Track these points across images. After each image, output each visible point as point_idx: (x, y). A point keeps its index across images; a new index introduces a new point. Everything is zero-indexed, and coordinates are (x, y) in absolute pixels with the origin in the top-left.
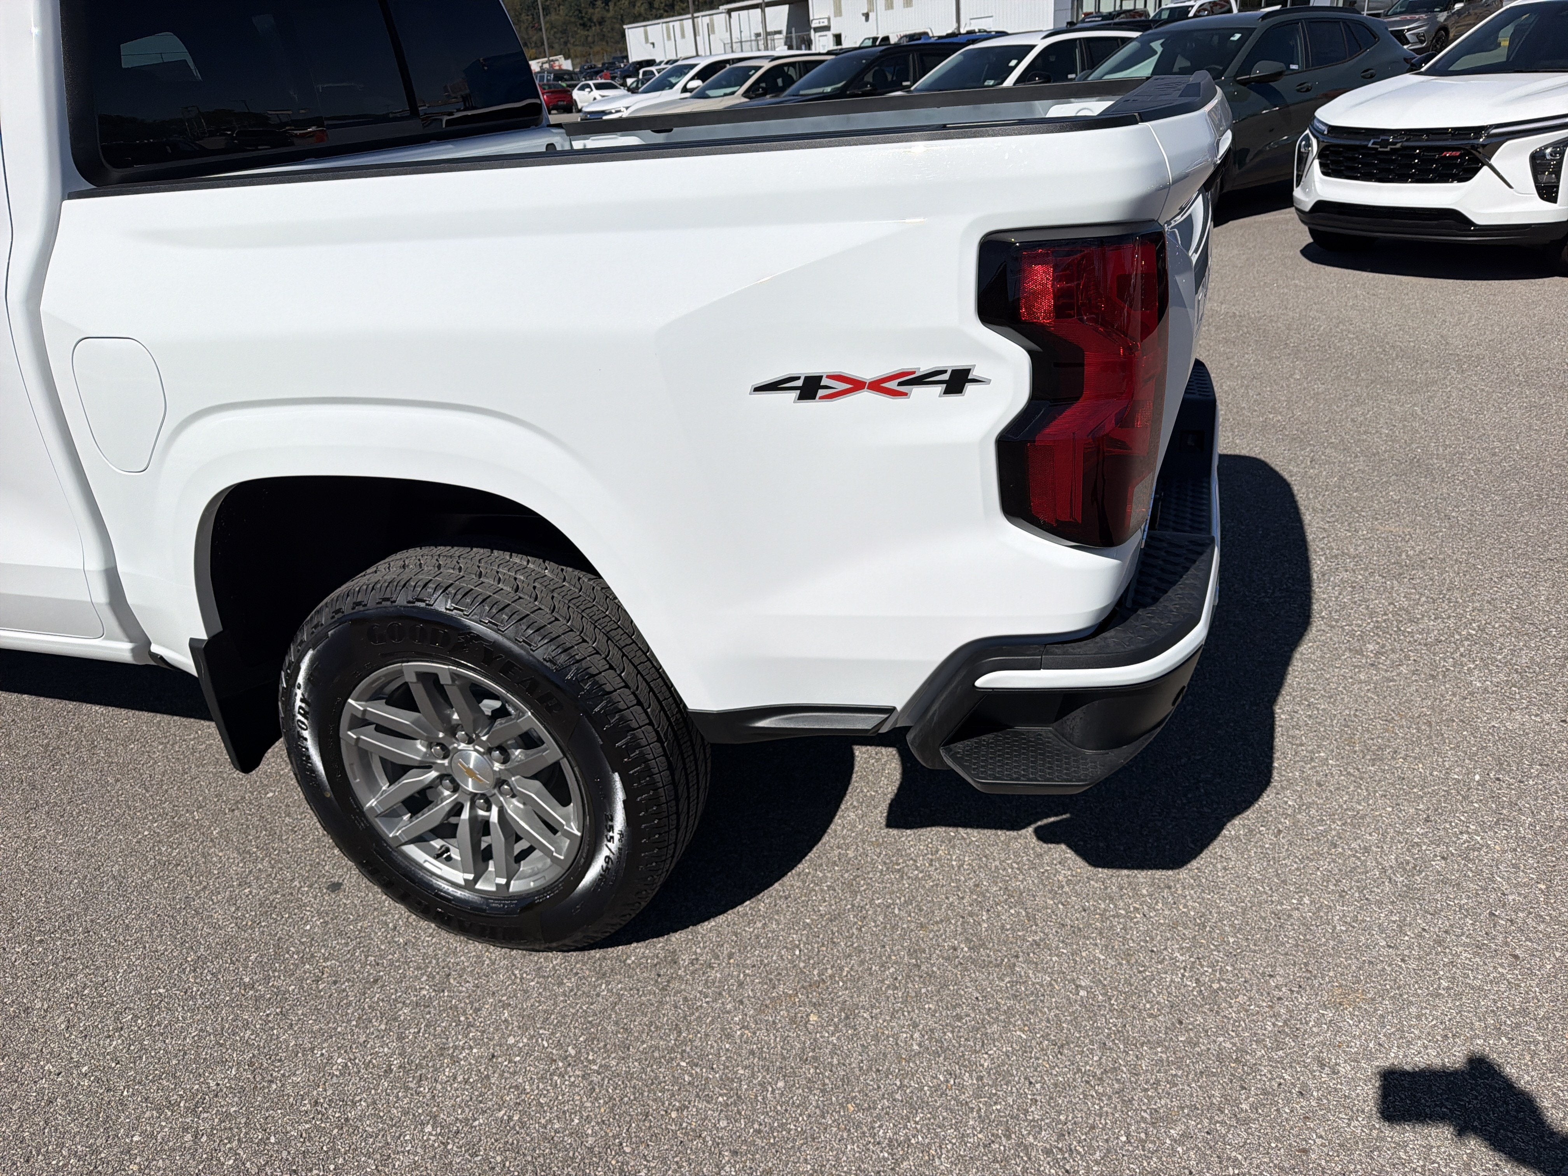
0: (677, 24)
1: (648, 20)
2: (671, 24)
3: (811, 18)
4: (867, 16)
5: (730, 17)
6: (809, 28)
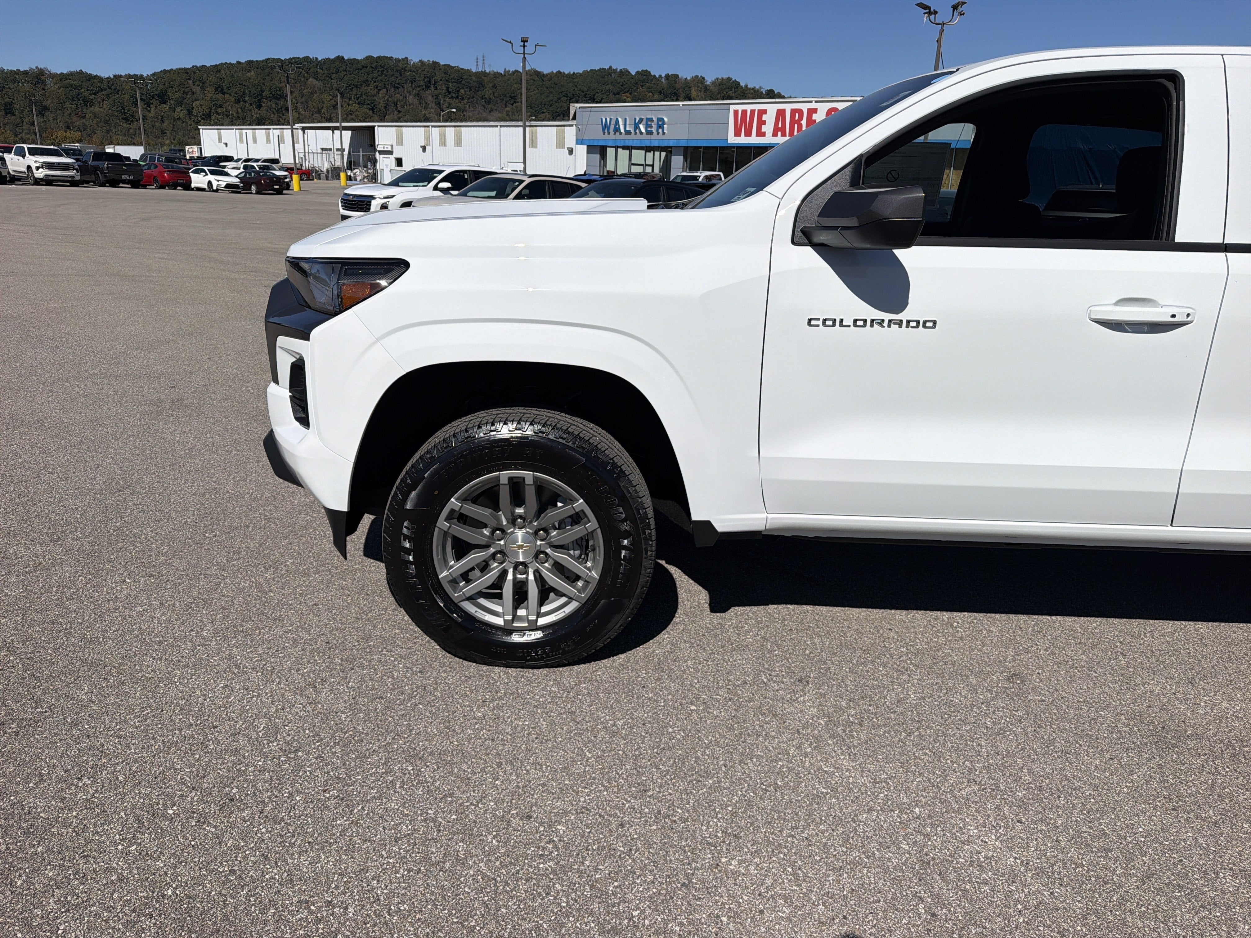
0: (250, 132)
1: (223, 125)
2: (244, 131)
3: (377, 143)
4: (424, 149)
5: (304, 133)
6: (375, 150)
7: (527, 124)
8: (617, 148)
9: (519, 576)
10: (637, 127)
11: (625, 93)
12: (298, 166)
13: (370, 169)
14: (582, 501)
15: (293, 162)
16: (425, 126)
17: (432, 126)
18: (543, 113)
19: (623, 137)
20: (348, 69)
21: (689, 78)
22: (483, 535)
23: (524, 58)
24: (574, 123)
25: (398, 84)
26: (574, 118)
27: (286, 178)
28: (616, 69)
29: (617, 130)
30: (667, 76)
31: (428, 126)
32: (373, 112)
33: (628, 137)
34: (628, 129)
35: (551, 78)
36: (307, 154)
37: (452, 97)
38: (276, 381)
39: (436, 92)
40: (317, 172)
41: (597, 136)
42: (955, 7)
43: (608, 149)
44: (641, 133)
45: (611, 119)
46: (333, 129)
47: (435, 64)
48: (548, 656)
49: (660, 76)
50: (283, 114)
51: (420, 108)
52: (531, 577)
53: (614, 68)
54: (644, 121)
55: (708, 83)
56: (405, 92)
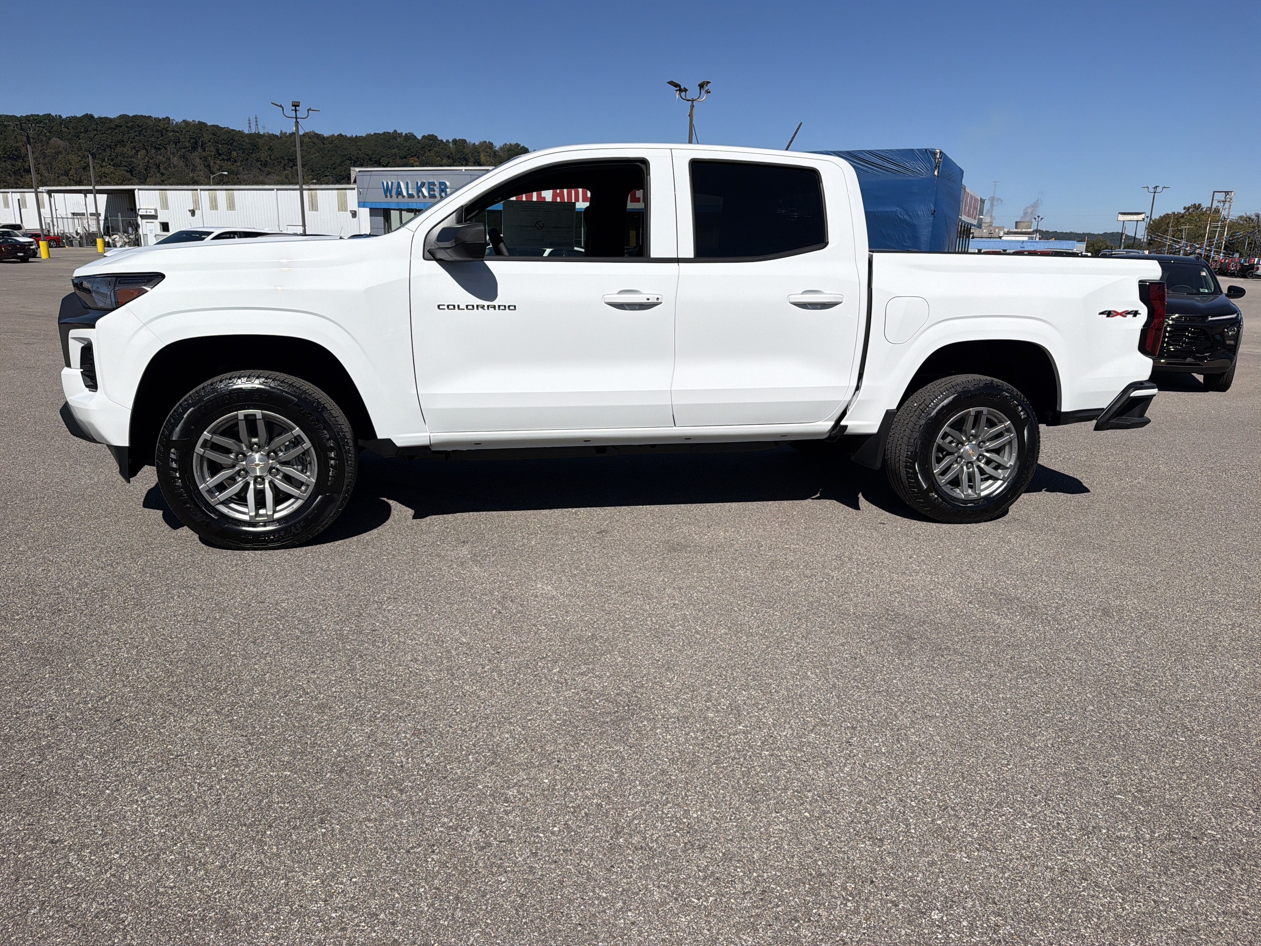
3: (138, 207)
5: (50, 196)
6: (136, 215)
7: (304, 187)
8: (401, 210)
9: (258, 486)
10: (419, 191)
11: (412, 156)
12: (45, 232)
13: (132, 234)
14: (298, 428)
15: (39, 227)
16: (192, 190)
17: (201, 190)
18: (326, 176)
19: (406, 200)
20: (99, 128)
21: (477, 144)
22: (229, 458)
23: (297, 122)
24: (355, 186)
25: (160, 145)
26: (355, 182)
27: (32, 245)
28: (402, 133)
29: (399, 193)
30: (455, 141)
31: (197, 190)
32: (132, 175)
33: (411, 200)
34: (410, 192)
35: (332, 141)
36: (55, 220)
37: (223, 159)
38: (68, 365)
39: (204, 154)
40: (68, 238)
41: (381, 200)
42: (701, 86)
43: (392, 212)
44: (424, 197)
45: (392, 183)
46: (86, 192)
47: (202, 125)
48: (283, 538)
49: (448, 141)
50: (22, 177)
51: (187, 171)
52: (267, 485)
53: (399, 131)
54: (426, 185)
55: (497, 149)
56: (168, 153)
